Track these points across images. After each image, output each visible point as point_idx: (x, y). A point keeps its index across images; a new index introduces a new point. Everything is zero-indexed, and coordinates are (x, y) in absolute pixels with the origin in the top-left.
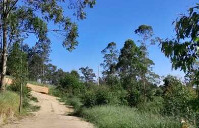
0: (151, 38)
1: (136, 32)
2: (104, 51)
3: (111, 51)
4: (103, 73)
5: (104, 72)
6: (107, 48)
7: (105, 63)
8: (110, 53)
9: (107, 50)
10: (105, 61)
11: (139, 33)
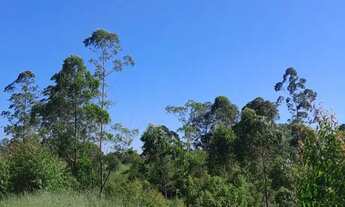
0: (115, 58)
1: (86, 42)
2: (9, 88)
3: (25, 88)
4: (7, 130)
5: (9, 128)
6: (17, 81)
7: (12, 111)
8: (23, 92)
9: (16, 85)
10: (11, 107)
11: (92, 46)
